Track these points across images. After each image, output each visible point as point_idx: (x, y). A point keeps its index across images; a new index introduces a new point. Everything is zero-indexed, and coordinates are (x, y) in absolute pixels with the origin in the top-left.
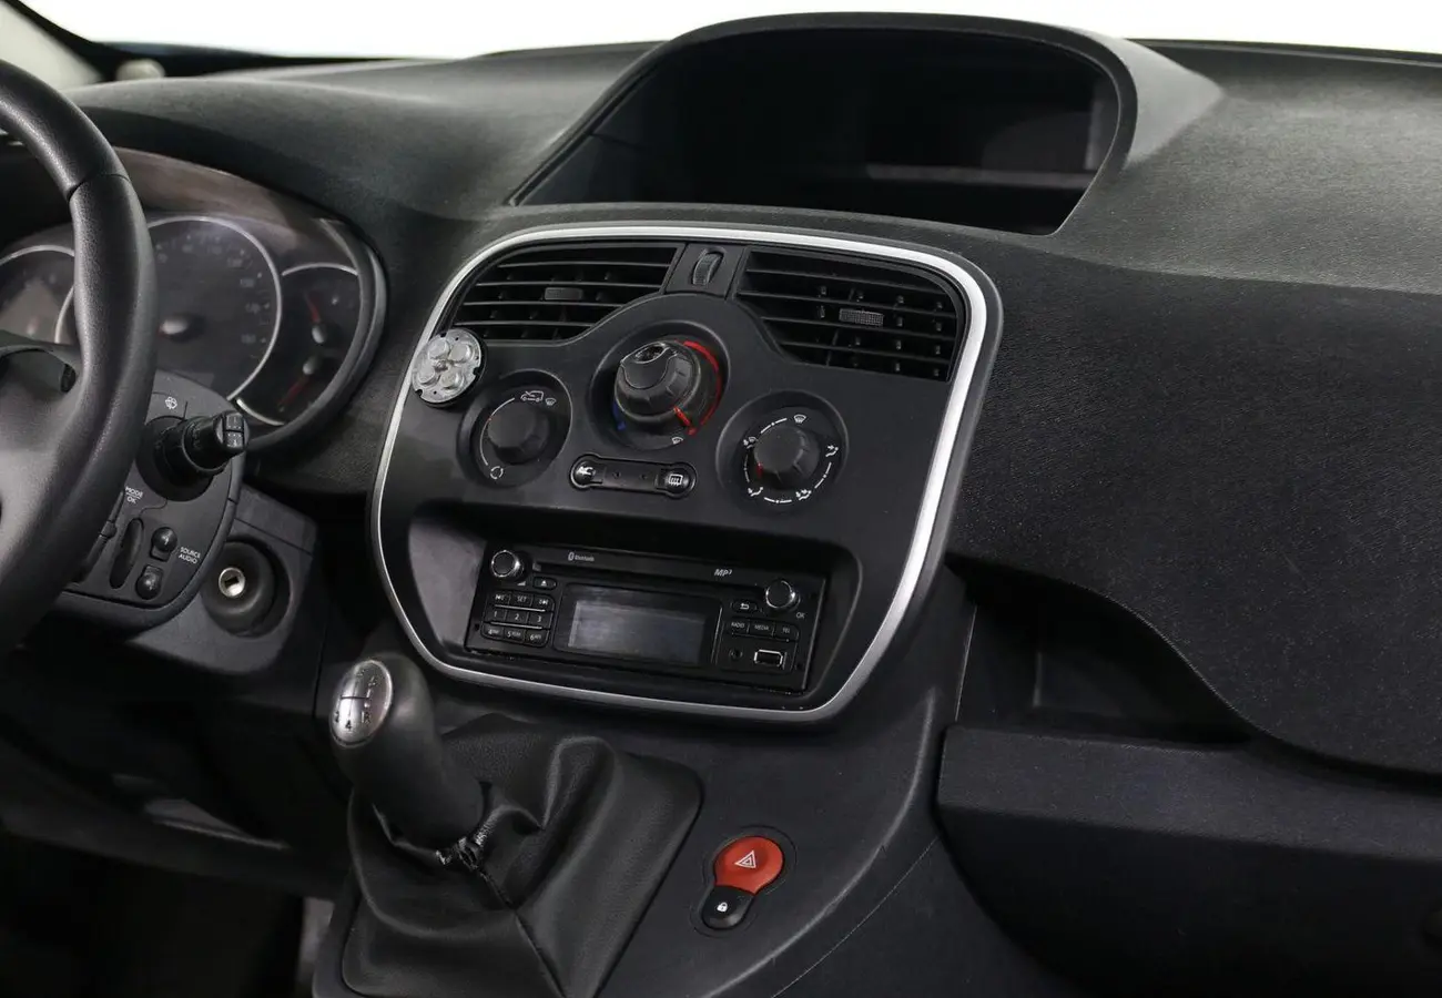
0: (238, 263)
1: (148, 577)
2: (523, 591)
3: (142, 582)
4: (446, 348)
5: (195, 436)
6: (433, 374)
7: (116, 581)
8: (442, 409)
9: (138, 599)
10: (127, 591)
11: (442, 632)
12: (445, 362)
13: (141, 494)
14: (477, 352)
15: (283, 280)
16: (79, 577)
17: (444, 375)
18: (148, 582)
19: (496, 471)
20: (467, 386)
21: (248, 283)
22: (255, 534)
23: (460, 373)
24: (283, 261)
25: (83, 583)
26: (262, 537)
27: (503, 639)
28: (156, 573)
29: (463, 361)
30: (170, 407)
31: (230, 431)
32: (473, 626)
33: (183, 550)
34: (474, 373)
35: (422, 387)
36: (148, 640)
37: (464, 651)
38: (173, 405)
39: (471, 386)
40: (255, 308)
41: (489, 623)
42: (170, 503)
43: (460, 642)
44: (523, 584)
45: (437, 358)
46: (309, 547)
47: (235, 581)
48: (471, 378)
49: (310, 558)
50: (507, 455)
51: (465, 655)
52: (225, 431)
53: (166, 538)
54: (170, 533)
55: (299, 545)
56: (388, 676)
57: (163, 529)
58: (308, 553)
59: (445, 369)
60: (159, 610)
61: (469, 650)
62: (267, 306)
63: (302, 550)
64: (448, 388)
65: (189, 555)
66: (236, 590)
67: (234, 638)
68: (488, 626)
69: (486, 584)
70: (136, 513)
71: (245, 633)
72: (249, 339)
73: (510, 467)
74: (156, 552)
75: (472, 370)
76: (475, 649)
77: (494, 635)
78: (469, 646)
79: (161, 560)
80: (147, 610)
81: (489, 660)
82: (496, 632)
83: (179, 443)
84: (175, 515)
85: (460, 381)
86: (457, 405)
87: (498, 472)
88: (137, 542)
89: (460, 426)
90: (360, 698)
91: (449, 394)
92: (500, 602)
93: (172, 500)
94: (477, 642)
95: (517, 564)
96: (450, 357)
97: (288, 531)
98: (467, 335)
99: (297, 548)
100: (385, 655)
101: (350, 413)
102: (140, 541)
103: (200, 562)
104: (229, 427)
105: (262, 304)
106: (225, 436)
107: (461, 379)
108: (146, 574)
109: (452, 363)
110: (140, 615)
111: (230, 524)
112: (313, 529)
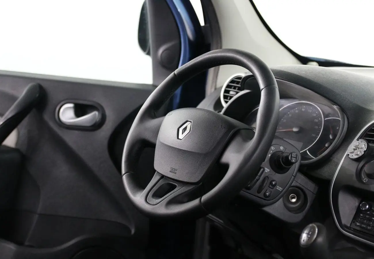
0: (315, 115)
1: (268, 192)
2: (368, 214)
3: (266, 193)
4: (358, 144)
5: (284, 157)
6: (353, 151)
7: (259, 191)
8: (353, 160)
9: (264, 198)
10: (261, 195)
11: (344, 222)
12: (356, 148)
13: (269, 170)
14: (366, 146)
15: (324, 121)
16: (249, 189)
17: (356, 151)
18: (267, 194)
19: (365, 180)
20: (362, 155)
21: (316, 121)
22: (301, 186)
23: (360, 151)
24: (326, 116)
25: (250, 191)
26: (302, 187)
27: (360, 227)
28: (269, 191)
29: (362, 148)
30: (281, 149)
31: (293, 157)
32: (353, 222)
33: (278, 187)
34: (364, 152)
35: (349, 154)
36: (267, 209)
37: (350, 228)
38: (282, 148)
39: (363, 155)
40: (317, 127)
41: (358, 222)
42: (277, 174)
43: (349, 225)
44: (369, 212)
45: (355, 146)
46: (315, 192)
47: (294, 198)
48: (363, 153)
49: (315, 196)
50: (369, 176)
51: (349, 229)
52: (291, 157)
53: (274, 183)
54: (275, 182)
55: (312, 191)
56: (317, 230)
57: (274, 181)
58: (315, 194)
59: (356, 149)
60: (269, 201)
61: (351, 228)
62: (320, 127)
63: (313, 193)
64: (356, 155)
65: (279, 188)
66: (294, 200)
67: (290, 213)
68: (357, 222)
69: (359, 210)
70: (267, 175)
71: (294, 212)
72: (314, 135)
73: (369, 179)
74: (270, 186)
75: (363, 151)
76: (352, 228)
77: (358, 225)
78: (351, 227)
79: (272, 189)
80: (266, 201)
81: (355, 232)
82: (359, 224)
83: (280, 159)
84: (277, 177)
85: (360, 154)
86: (358, 160)
87: (366, 180)
88: (266, 182)
89: (358, 166)
90: (308, 234)
91: (356, 157)
92: (361, 216)
93: (278, 173)
94: (353, 226)
95: (367, 207)
96: (358, 147)
97: (310, 187)
98: (364, 141)
99: (312, 192)
100: (319, 224)
101: (331, 158)
102: (267, 182)
103: (282, 191)
104: (293, 156)
105: (319, 126)
106: (291, 158)
107: (360, 153)
108: (267, 191)
109: (359, 148)
110: (264, 202)
111: (292, 182)
112: (317, 188)
